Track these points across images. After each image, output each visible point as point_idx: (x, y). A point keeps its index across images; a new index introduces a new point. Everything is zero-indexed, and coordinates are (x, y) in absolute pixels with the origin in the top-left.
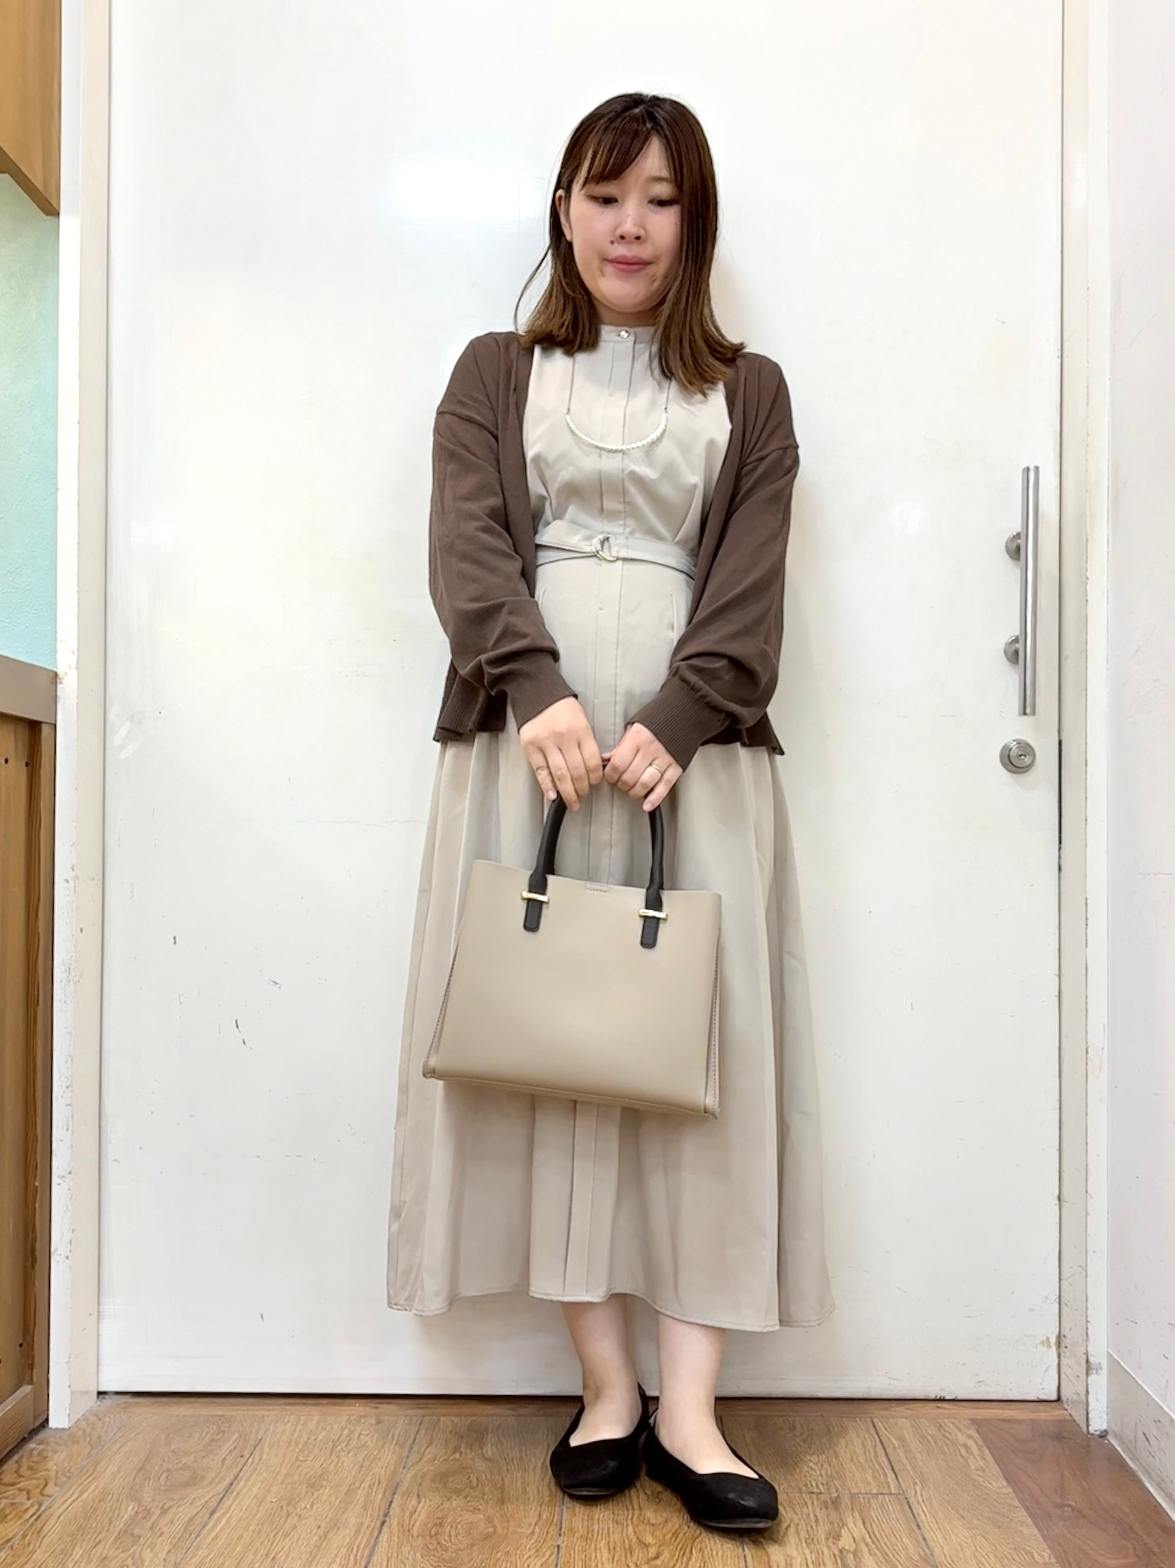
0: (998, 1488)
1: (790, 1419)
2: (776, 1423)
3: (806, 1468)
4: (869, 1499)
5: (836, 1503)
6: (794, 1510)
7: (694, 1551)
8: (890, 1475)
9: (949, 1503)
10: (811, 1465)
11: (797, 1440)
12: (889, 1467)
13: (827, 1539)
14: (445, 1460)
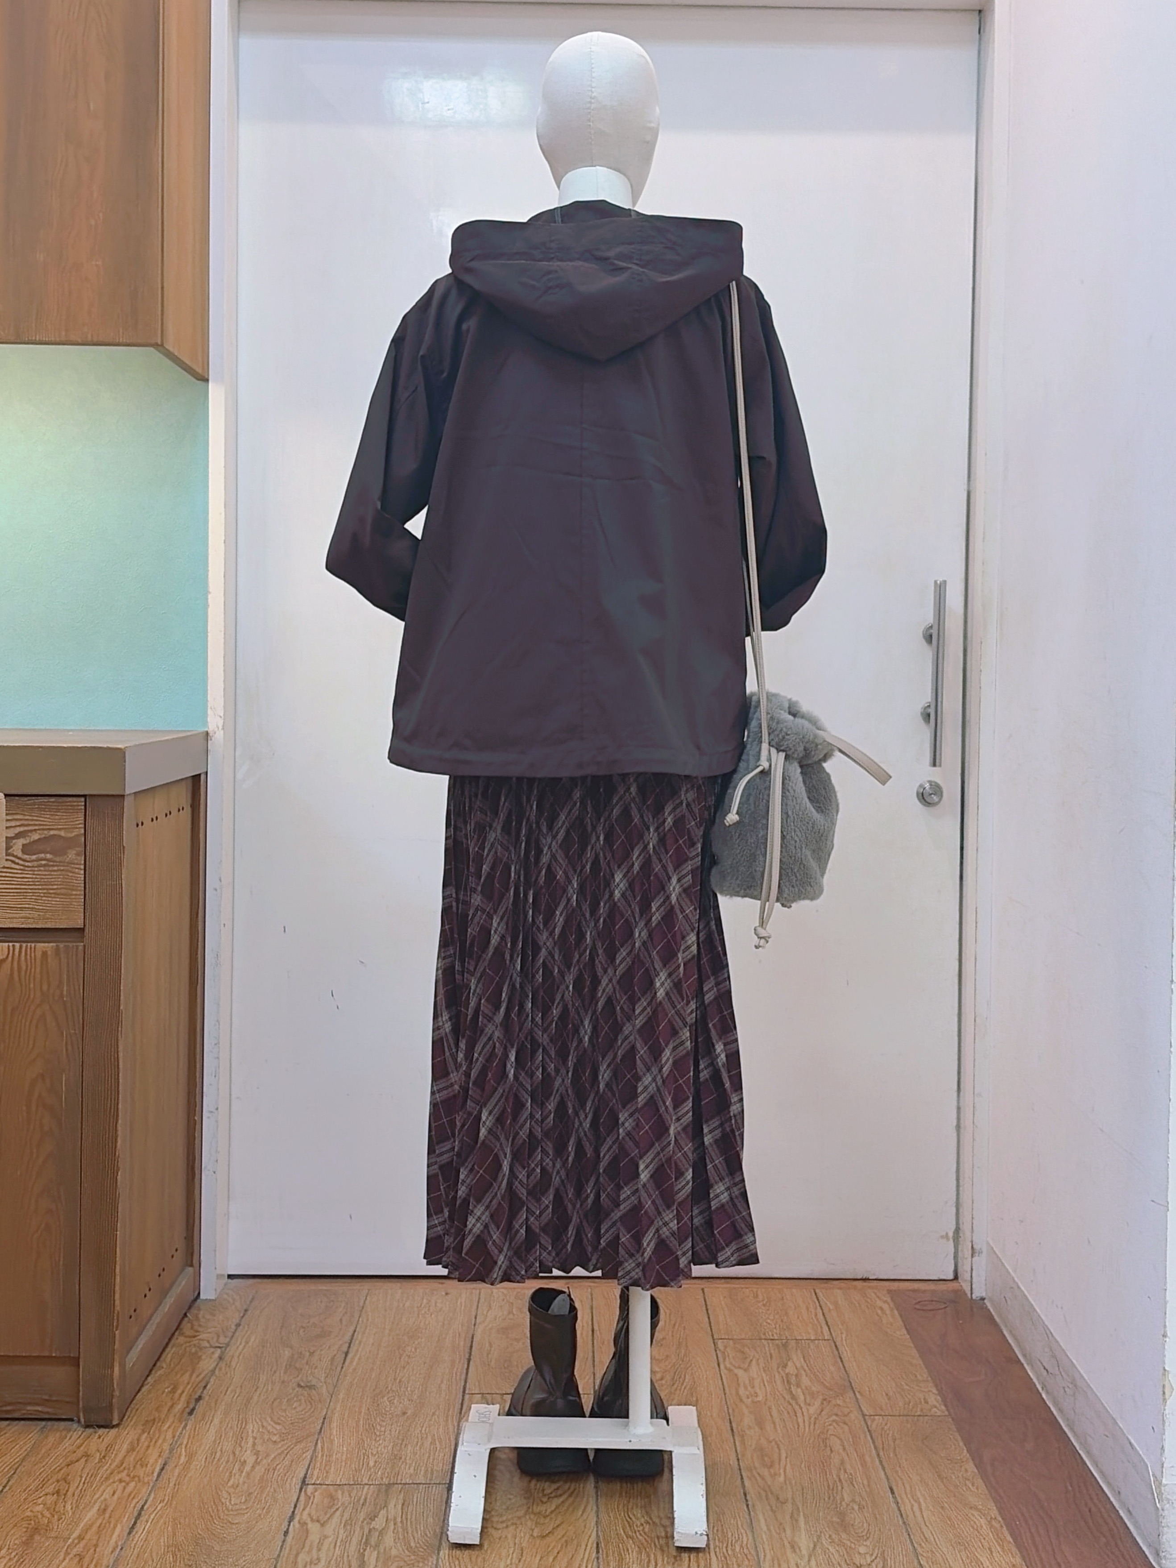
0: (901, 1335)
1: (755, 1290)
2: (743, 1293)
3: (765, 1324)
4: (809, 1344)
5: (785, 1346)
6: (755, 1350)
7: (687, 1376)
8: (825, 1328)
9: (864, 1345)
10: (769, 1321)
11: (760, 1304)
12: (824, 1322)
13: (778, 1368)
14: (503, 1319)
